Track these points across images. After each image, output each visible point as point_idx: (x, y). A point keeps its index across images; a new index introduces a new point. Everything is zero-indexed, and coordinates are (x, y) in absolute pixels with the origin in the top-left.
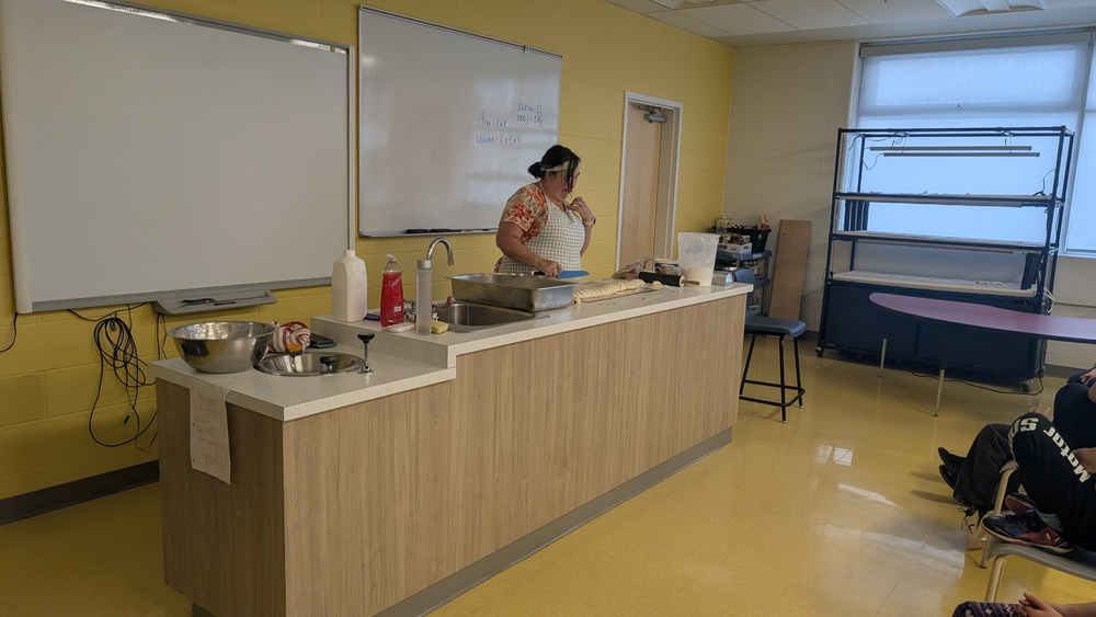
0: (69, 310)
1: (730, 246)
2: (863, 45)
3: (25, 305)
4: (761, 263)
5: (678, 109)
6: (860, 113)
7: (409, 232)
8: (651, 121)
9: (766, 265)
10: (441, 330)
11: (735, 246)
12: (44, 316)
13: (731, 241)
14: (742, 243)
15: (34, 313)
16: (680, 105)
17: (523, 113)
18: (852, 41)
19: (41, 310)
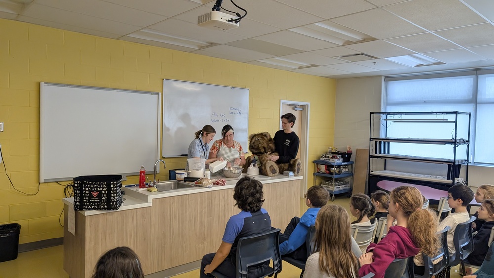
0: (56, 182)
1: (332, 159)
2: (386, 77)
3: (42, 180)
4: (350, 167)
5: (308, 105)
6: (387, 104)
7: (182, 155)
8: (296, 110)
9: (352, 167)
10: (153, 191)
11: (334, 159)
12: (49, 184)
13: (332, 158)
14: (337, 158)
15: (44, 183)
16: (309, 104)
17: (233, 111)
18: (381, 76)
19: (47, 182)
